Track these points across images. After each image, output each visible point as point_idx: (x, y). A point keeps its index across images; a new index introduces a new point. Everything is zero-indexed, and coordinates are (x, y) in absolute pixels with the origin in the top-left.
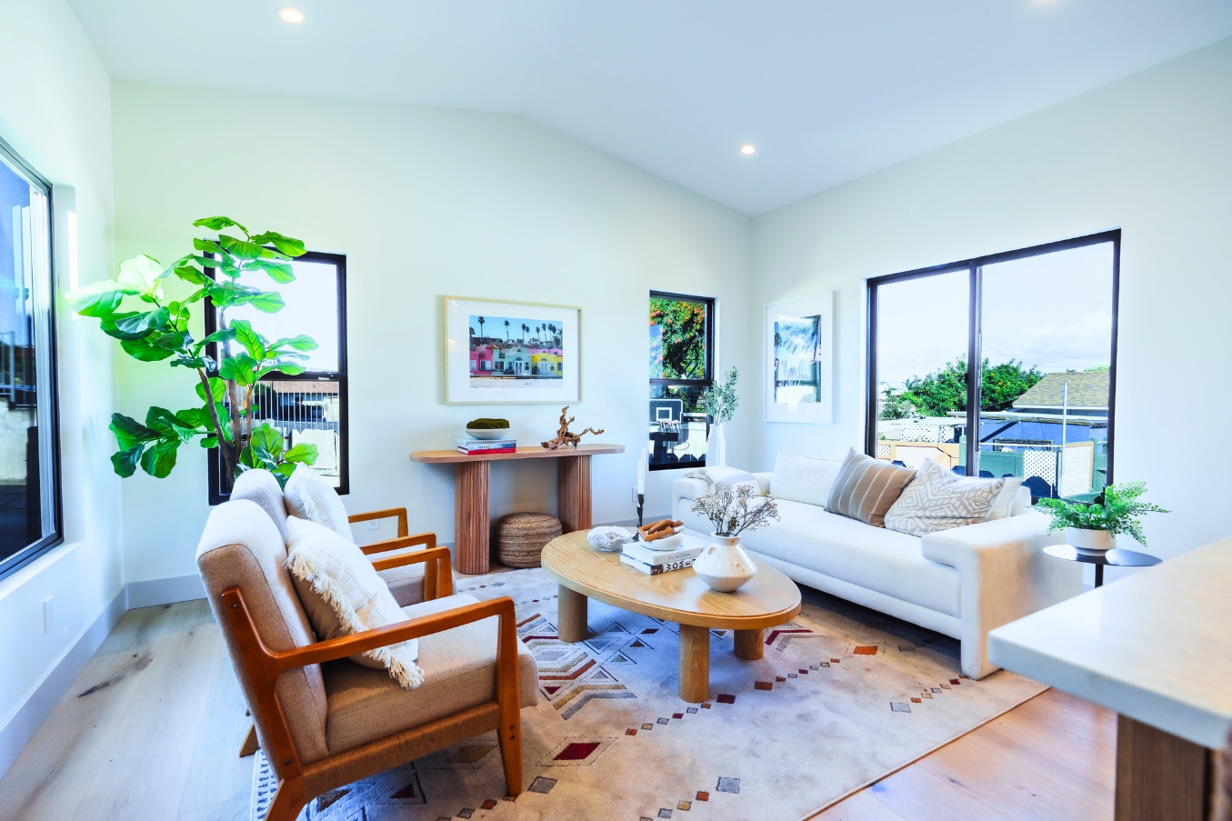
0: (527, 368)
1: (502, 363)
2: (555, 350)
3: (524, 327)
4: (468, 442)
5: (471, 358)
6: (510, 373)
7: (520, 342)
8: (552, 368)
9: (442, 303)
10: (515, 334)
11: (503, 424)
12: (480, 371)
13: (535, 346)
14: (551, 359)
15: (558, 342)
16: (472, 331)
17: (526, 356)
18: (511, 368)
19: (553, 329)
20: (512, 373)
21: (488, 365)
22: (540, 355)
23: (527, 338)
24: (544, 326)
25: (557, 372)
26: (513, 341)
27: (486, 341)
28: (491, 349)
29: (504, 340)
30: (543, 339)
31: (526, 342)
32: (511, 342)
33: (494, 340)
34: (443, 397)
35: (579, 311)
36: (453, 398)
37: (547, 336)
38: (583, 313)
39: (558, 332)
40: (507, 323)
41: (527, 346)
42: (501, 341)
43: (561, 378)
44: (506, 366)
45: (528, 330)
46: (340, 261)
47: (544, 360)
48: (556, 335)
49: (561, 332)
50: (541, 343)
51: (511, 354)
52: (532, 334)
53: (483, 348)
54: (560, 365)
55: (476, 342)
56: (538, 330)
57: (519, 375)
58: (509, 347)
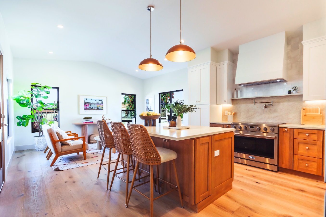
0: (96, 108)
2: (102, 104)
3: (95, 100)
4: (84, 121)
5: (85, 106)
7: (95, 103)
8: (101, 108)
9: (79, 96)
10: (94, 102)
11: (91, 118)
12: (86, 108)
14: (101, 106)
15: (102, 103)
16: (85, 101)
17: (96, 106)
18: (93, 108)
19: (101, 101)
20: (93, 109)
21: (88, 107)
22: (98, 105)
23: (96, 102)
24: (99, 100)
25: (102, 109)
27: (87, 103)
28: (89, 104)
29: (91, 103)
30: (99, 103)
31: (96, 103)
33: (89, 103)
34: (79, 113)
36: (81, 113)
37: (101, 102)
38: (108, 98)
40: (92, 100)
41: (96, 104)
43: (103, 110)
44: (92, 107)
46: (58, 89)
47: (99, 106)
49: (103, 101)
51: (92, 106)
53: (87, 104)
54: (103, 107)
55: (85, 103)
56: (98, 101)
57: (94, 109)
58: (92, 104)
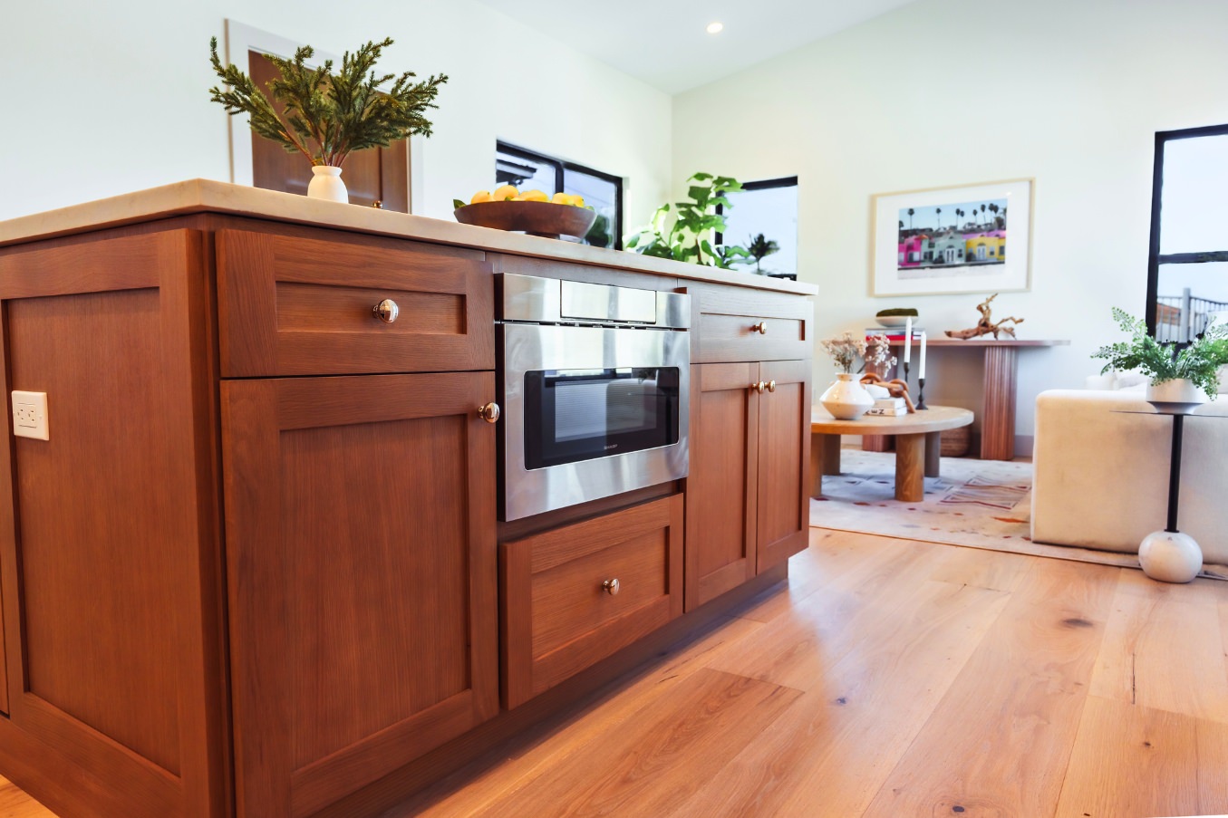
0: (960, 256)
1: (931, 253)
2: (996, 232)
3: (958, 212)
5: (900, 250)
6: (939, 262)
7: (953, 228)
8: (992, 253)
9: (873, 200)
10: (948, 220)
11: (913, 312)
12: (908, 263)
13: (972, 230)
14: (992, 243)
15: (1001, 224)
16: (901, 224)
17: (959, 243)
18: (941, 257)
19: (994, 208)
20: (942, 262)
21: (917, 256)
22: (976, 239)
23: (961, 223)
24: (983, 208)
25: (998, 258)
26: (945, 229)
27: (914, 232)
28: (919, 240)
29: (935, 229)
31: (960, 227)
32: (942, 230)
33: (923, 230)
35: (1031, 182)
36: (878, 291)
37: (989, 217)
38: (1037, 184)
39: (1000, 211)
40: (939, 211)
41: (961, 232)
42: (931, 230)
43: (1003, 263)
44: (935, 256)
45: (962, 214)
47: (981, 244)
48: (998, 215)
49: (1005, 211)
50: (979, 226)
51: (941, 243)
52: (969, 218)
53: (911, 240)
54: (1002, 250)
55: (904, 234)
56: (975, 213)
57: (950, 263)
58: (940, 235)
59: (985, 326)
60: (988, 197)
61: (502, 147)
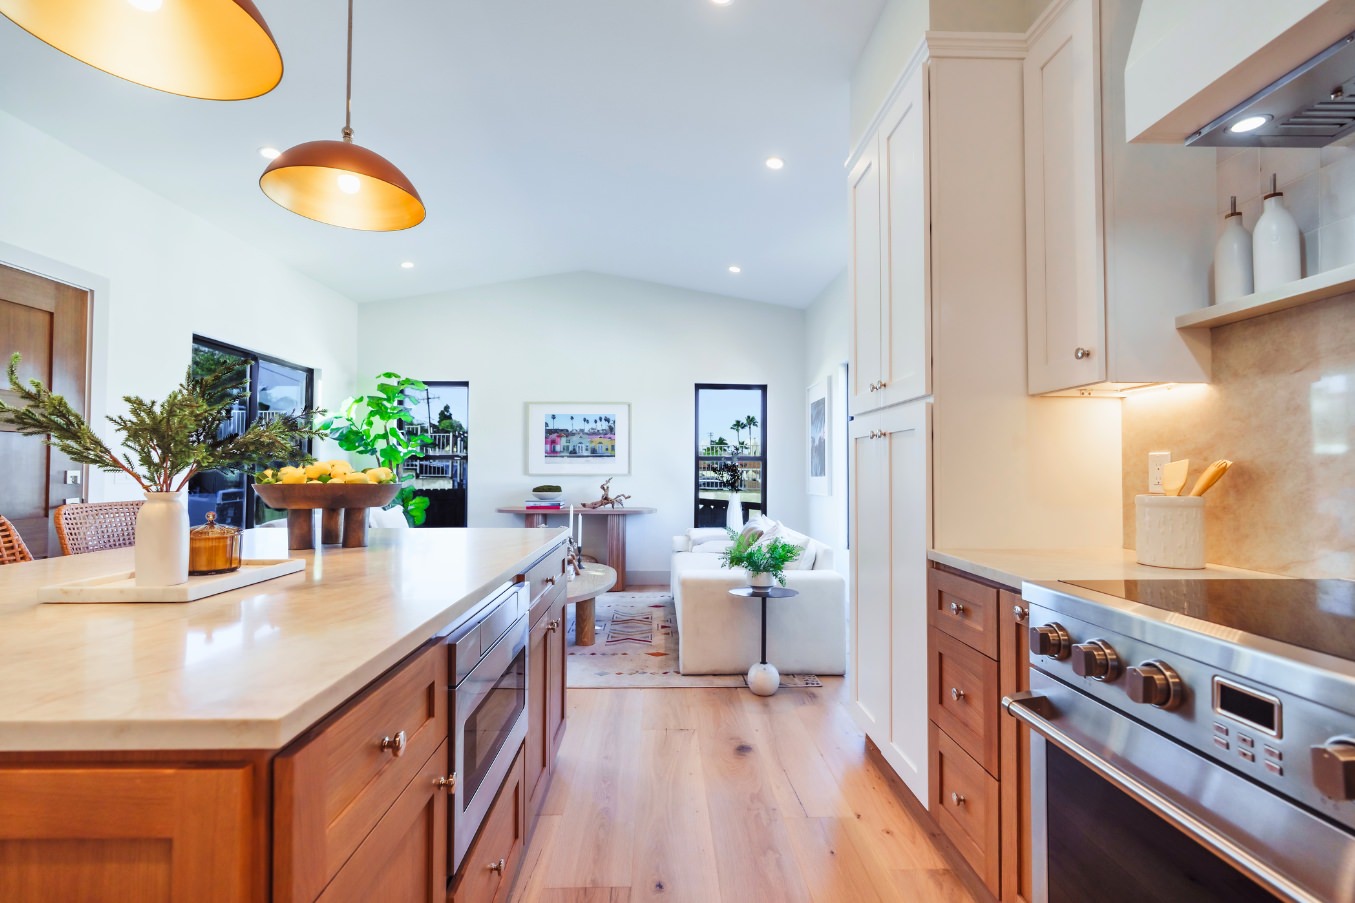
0: (587, 450)
1: (568, 447)
2: (609, 435)
4: (533, 500)
5: (546, 443)
6: (573, 453)
7: (582, 431)
8: (607, 449)
9: (526, 406)
10: (578, 425)
11: (557, 489)
12: (552, 453)
13: (594, 433)
14: (606, 443)
15: (612, 429)
16: (547, 425)
17: (586, 442)
18: (574, 449)
19: (607, 420)
20: (576, 453)
21: (558, 448)
22: (597, 439)
23: (587, 428)
24: (601, 419)
25: (610, 453)
26: (577, 430)
27: (556, 431)
28: (560, 437)
29: (570, 430)
31: (586, 431)
32: (574, 431)
33: (562, 430)
34: (526, 471)
35: (629, 406)
36: (532, 470)
37: (604, 426)
38: (633, 407)
39: (611, 422)
40: (572, 418)
41: (587, 434)
42: (567, 431)
43: (614, 456)
44: (571, 449)
45: (588, 422)
47: (600, 443)
48: (610, 424)
49: (614, 422)
50: (598, 431)
51: (575, 440)
52: (592, 425)
53: (554, 436)
54: (613, 447)
55: (549, 432)
56: (596, 422)
57: (580, 454)
58: (573, 434)
59: (606, 500)
60: (604, 412)
61: (197, 339)
